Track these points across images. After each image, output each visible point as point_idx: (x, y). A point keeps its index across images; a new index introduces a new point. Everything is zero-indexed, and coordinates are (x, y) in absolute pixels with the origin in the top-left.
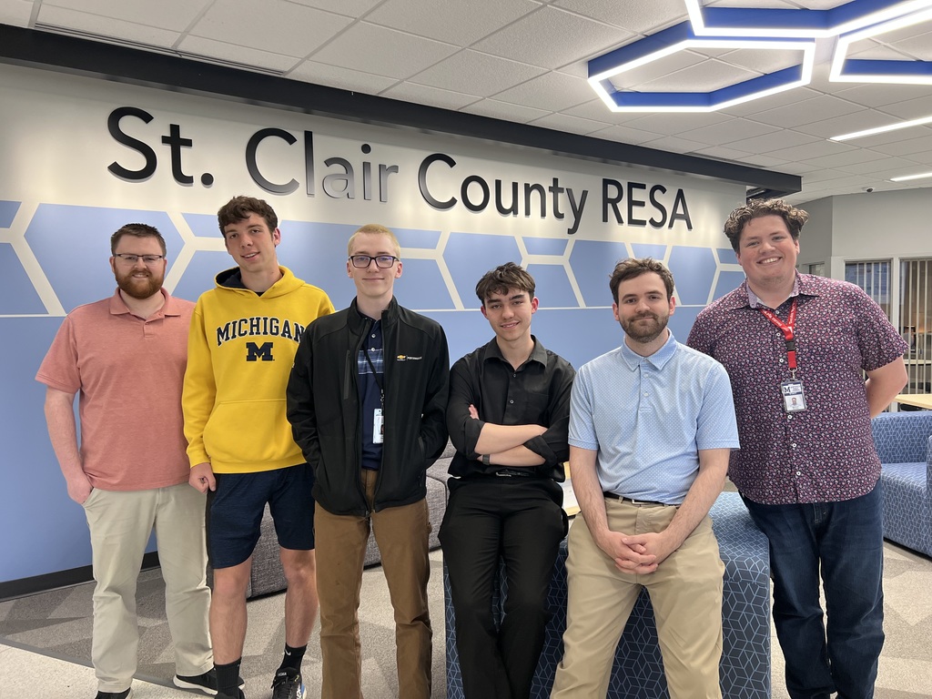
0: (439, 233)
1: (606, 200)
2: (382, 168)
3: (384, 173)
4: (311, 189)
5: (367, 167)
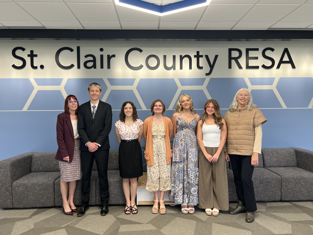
0: (134, 79)
1: (230, 58)
2: (108, 56)
3: (109, 58)
4: (79, 67)
5: (102, 56)
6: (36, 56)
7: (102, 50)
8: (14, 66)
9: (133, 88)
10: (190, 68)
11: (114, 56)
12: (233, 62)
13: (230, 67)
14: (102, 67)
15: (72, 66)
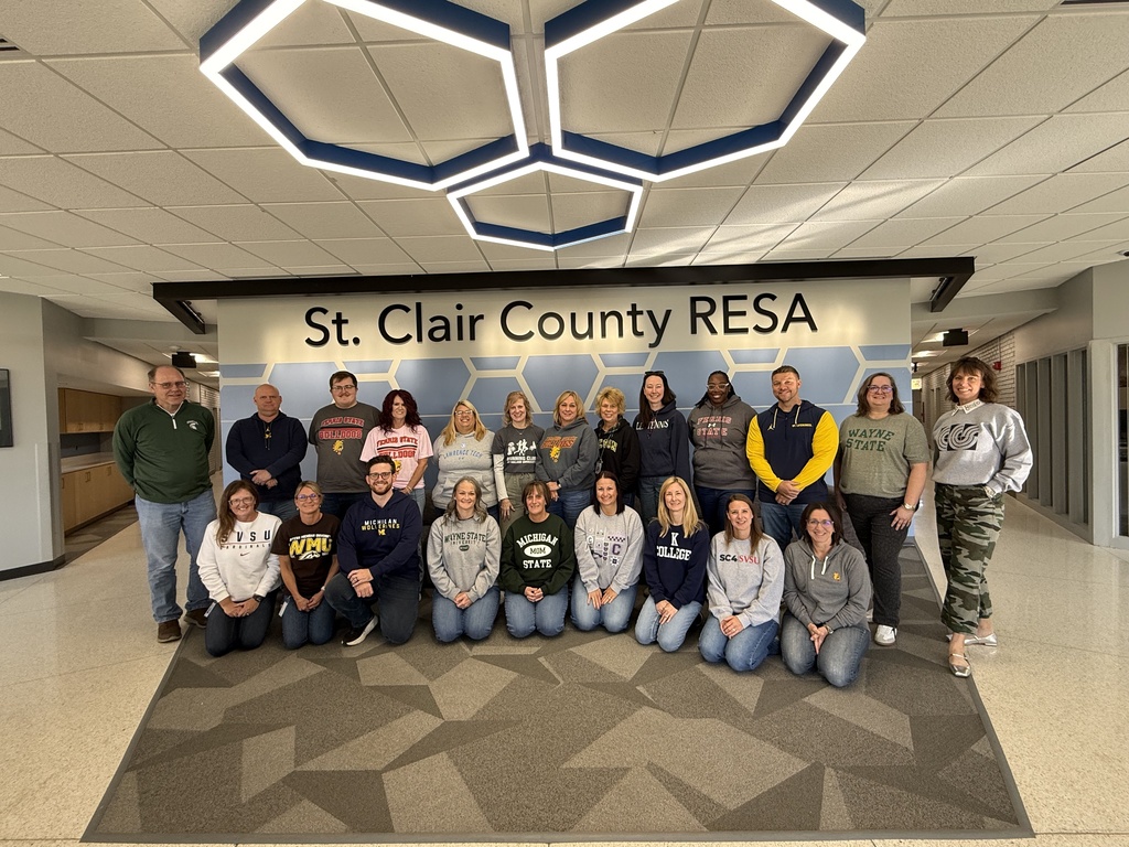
0: (518, 358)
1: (694, 315)
2: (471, 317)
3: (473, 320)
4: (420, 339)
5: (460, 319)
6: (346, 322)
7: (459, 307)
8: (309, 341)
9: (517, 373)
10: (621, 334)
11: (481, 317)
12: (700, 321)
13: (694, 331)
14: (460, 337)
15: (408, 337)
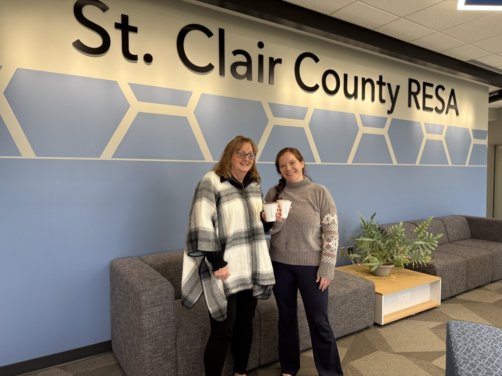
0: (307, 109)
1: (410, 93)
2: (271, 59)
3: (273, 62)
4: (222, 72)
5: (261, 57)
6: (135, 30)
7: (261, 45)
8: (79, 45)
9: (304, 124)
10: (373, 99)
11: (280, 61)
12: (412, 97)
13: (410, 105)
14: (261, 79)
15: (210, 68)
